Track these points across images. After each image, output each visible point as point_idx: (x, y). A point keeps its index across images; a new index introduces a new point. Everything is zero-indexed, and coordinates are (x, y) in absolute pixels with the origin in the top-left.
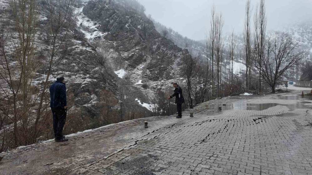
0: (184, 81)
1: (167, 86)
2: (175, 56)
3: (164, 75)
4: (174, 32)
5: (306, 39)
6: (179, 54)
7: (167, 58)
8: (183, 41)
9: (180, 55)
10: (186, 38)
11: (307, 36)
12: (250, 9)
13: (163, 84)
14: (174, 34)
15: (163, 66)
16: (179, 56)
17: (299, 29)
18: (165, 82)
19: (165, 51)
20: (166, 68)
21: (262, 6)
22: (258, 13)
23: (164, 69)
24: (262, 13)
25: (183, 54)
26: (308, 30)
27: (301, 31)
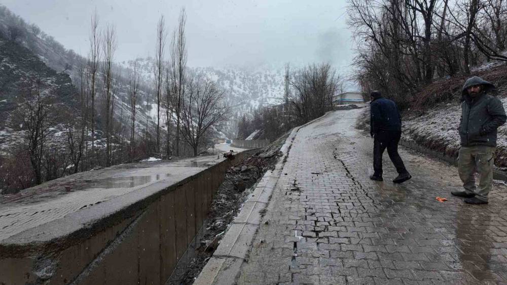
0: (56, 134)
1: (14, 143)
2: (39, 82)
3: (7, 121)
4: (44, 36)
5: (247, 88)
6: (49, 81)
7: (17, 84)
8: (66, 56)
9: (52, 82)
10: (71, 51)
11: (248, 84)
12: (164, 33)
13: (4, 139)
14: (44, 39)
15: (5, 101)
16: (50, 85)
17: (241, 74)
18: (9, 134)
19: (14, 70)
20: (15, 105)
21: (182, 34)
22: (176, 42)
23: (8, 107)
24: (181, 43)
25: (58, 82)
26: (249, 77)
27: (243, 77)
